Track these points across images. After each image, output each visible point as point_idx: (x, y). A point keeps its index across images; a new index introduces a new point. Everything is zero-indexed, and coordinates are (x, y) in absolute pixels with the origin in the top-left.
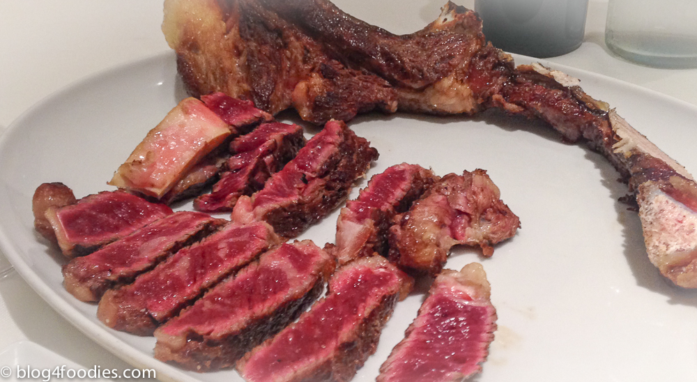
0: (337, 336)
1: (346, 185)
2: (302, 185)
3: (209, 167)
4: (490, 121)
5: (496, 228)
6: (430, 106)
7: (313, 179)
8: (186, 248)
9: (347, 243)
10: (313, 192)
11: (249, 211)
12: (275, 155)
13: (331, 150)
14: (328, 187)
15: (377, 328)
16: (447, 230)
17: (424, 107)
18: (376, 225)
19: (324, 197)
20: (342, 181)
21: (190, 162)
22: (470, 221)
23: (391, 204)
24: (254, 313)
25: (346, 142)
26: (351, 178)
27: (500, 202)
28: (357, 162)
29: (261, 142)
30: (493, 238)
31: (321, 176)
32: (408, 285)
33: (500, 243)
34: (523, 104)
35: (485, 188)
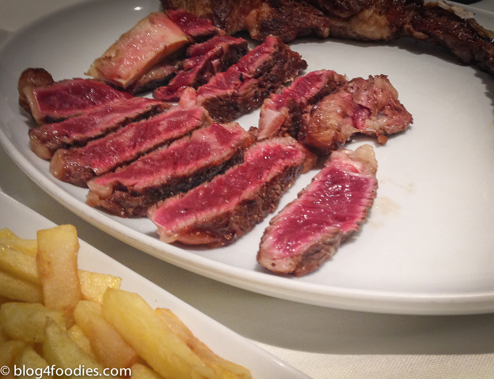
0: (241, 194)
1: (275, 85)
2: (238, 82)
3: (168, 67)
4: (402, 46)
5: (390, 122)
6: (355, 33)
7: (249, 79)
8: (135, 123)
9: (266, 126)
10: (248, 88)
11: (192, 99)
12: (222, 60)
13: (267, 57)
14: (260, 86)
15: (278, 192)
16: (349, 120)
17: (350, 33)
18: (290, 112)
19: (256, 92)
20: (273, 82)
21: (152, 61)
22: (370, 114)
23: (306, 98)
24: (175, 173)
25: (280, 53)
26: (280, 80)
27: (397, 102)
28: (287, 69)
29: (211, 48)
30: (388, 129)
31: (256, 77)
32: (310, 160)
33: (394, 135)
34: (428, 32)
35: (385, 90)
